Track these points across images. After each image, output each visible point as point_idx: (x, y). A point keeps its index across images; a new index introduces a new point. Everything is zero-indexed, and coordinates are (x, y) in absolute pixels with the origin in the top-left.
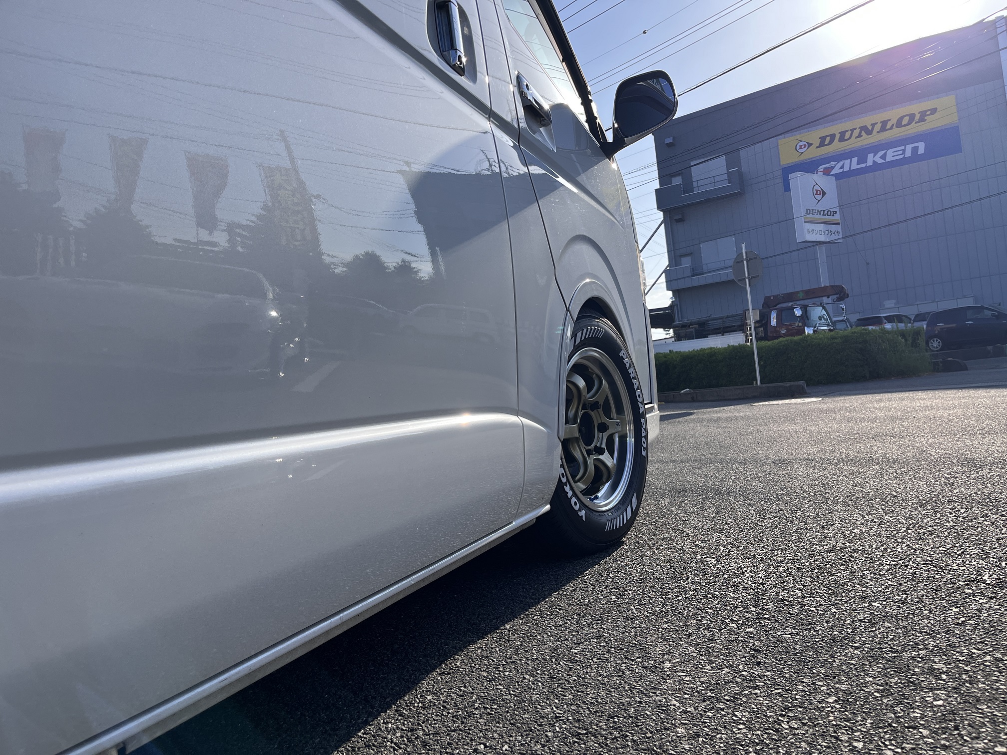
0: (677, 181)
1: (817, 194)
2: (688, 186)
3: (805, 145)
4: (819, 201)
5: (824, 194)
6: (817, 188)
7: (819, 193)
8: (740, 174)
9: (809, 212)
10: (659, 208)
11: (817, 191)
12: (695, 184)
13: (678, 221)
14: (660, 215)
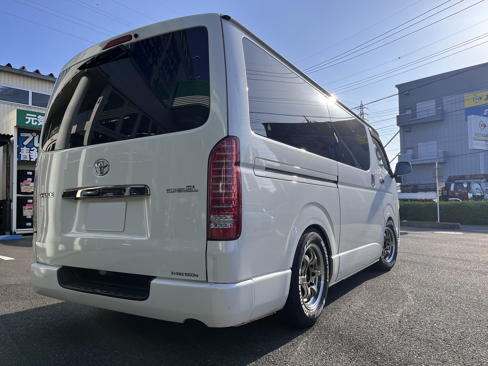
0: (408, 112)
1: (481, 126)
2: (414, 115)
3: (478, 99)
4: (482, 129)
5: (485, 126)
6: (482, 123)
7: (482, 126)
8: (442, 110)
9: (476, 134)
10: (398, 125)
11: (482, 124)
12: (418, 114)
13: (407, 132)
14: (398, 128)
